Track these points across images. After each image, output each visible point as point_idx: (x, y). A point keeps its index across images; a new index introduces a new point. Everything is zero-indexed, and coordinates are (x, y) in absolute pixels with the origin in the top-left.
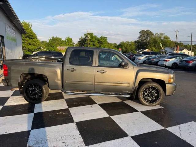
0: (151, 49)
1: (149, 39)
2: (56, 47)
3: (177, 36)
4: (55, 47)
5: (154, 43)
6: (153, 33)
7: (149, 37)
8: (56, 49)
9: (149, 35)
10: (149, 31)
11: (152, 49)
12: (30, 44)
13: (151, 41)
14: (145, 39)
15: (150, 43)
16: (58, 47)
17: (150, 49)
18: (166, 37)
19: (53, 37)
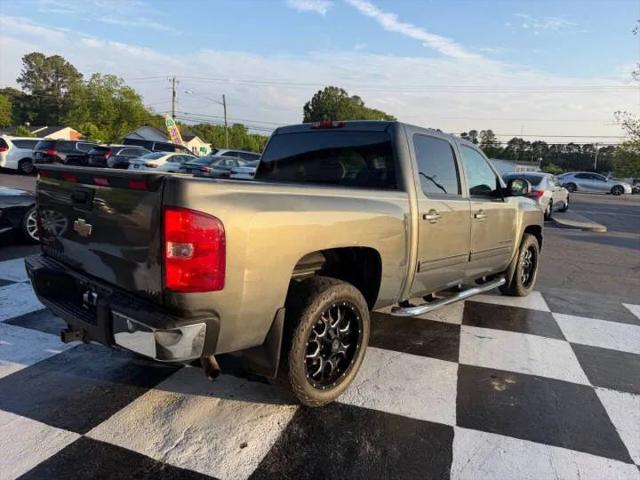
0: (84, 129)
1: (63, 90)
3: (174, 93)
5: (88, 107)
6: (79, 71)
7: (62, 82)
9: (64, 75)
10: (63, 60)
11: (88, 129)
13: (79, 99)
14: (48, 90)
15: (77, 108)
17: (81, 127)
18: (129, 94)
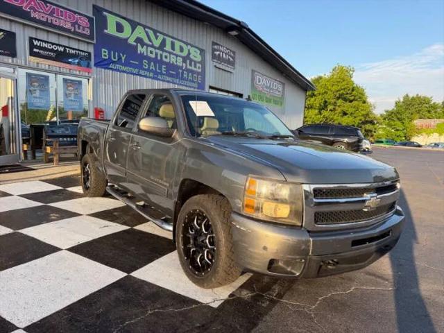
2: (412, 120)
4: (406, 121)
8: (407, 125)
12: (345, 114)
16: (415, 121)
19: (407, 96)
